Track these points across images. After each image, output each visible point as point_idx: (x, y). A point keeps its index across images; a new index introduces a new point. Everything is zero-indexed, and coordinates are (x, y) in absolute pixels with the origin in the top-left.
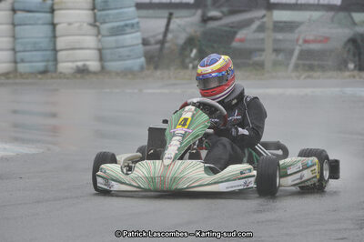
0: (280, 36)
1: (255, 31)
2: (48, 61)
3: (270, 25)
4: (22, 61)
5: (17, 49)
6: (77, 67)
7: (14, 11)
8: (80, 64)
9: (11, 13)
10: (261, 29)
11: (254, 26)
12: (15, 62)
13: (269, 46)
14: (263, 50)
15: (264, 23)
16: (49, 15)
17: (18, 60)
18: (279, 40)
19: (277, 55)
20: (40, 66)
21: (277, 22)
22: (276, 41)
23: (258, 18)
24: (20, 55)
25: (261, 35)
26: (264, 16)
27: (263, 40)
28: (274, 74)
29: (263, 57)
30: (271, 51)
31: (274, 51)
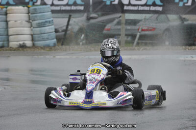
0: (129, 27)
1: (115, 25)
2: (4, 41)
3: (124, 22)
6: (20, 44)
8: (21, 43)
10: (119, 23)
11: (115, 22)
13: (123, 33)
14: (120, 35)
15: (120, 20)
16: (4, 16)
18: (129, 30)
19: (127, 38)
21: (127, 20)
22: (126, 30)
23: (117, 18)
25: (119, 27)
26: (120, 17)
27: (120, 29)
28: (126, 48)
29: (120, 39)
30: (124, 35)
31: (126, 35)
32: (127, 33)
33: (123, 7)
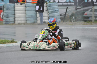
2: (35, 20)
4: (28, 20)
5: (27, 17)
7: (26, 7)
9: (25, 7)
11: (90, 10)
12: (26, 20)
14: (92, 17)
15: (92, 9)
16: (35, 8)
17: (27, 20)
18: (96, 14)
19: (96, 18)
20: (33, 21)
21: (95, 9)
22: (95, 14)
23: (90, 8)
24: (27, 19)
25: (91, 13)
26: (92, 8)
27: (92, 14)
28: (95, 23)
29: (92, 19)
30: (94, 17)
31: (95, 17)
32: (95, 16)
33: (94, 3)
